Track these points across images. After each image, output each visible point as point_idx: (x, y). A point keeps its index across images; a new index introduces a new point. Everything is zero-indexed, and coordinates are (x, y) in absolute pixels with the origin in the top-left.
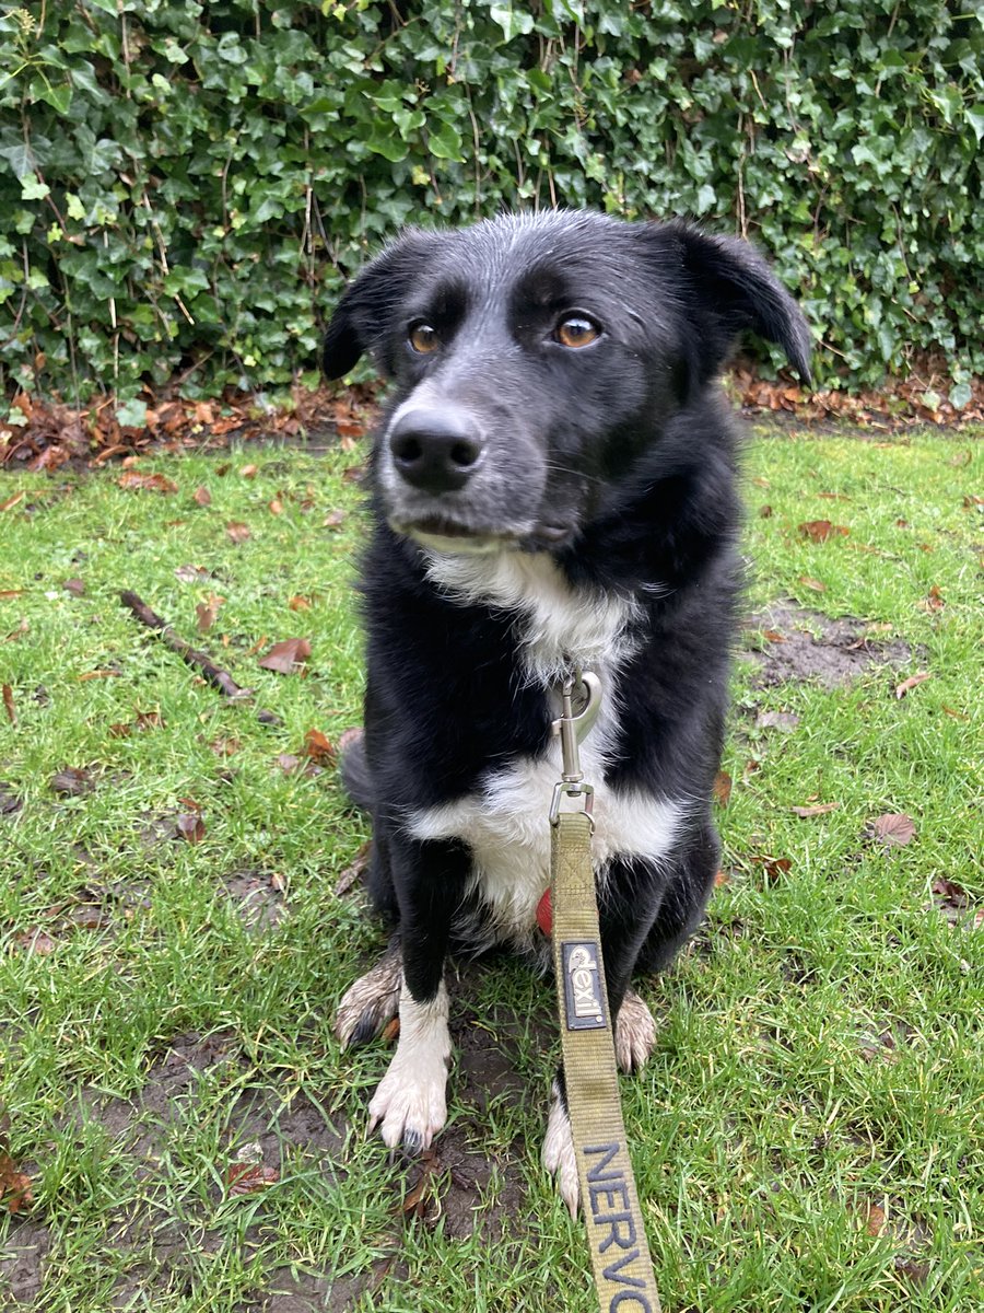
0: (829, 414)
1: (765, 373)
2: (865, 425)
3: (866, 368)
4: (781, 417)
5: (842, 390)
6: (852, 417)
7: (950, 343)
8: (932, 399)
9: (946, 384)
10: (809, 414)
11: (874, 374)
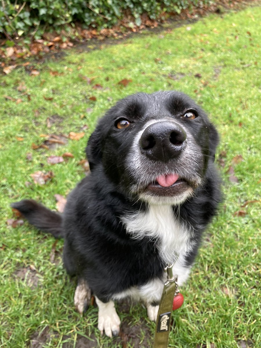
0: (106, 37)
1: (85, 27)
2: (117, 38)
3: (113, 19)
4: (94, 41)
5: (108, 28)
6: (113, 36)
7: (131, 6)
8: (131, 25)
9: (133, 19)
10: (101, 38)
11: (115, 21)
